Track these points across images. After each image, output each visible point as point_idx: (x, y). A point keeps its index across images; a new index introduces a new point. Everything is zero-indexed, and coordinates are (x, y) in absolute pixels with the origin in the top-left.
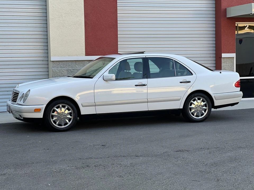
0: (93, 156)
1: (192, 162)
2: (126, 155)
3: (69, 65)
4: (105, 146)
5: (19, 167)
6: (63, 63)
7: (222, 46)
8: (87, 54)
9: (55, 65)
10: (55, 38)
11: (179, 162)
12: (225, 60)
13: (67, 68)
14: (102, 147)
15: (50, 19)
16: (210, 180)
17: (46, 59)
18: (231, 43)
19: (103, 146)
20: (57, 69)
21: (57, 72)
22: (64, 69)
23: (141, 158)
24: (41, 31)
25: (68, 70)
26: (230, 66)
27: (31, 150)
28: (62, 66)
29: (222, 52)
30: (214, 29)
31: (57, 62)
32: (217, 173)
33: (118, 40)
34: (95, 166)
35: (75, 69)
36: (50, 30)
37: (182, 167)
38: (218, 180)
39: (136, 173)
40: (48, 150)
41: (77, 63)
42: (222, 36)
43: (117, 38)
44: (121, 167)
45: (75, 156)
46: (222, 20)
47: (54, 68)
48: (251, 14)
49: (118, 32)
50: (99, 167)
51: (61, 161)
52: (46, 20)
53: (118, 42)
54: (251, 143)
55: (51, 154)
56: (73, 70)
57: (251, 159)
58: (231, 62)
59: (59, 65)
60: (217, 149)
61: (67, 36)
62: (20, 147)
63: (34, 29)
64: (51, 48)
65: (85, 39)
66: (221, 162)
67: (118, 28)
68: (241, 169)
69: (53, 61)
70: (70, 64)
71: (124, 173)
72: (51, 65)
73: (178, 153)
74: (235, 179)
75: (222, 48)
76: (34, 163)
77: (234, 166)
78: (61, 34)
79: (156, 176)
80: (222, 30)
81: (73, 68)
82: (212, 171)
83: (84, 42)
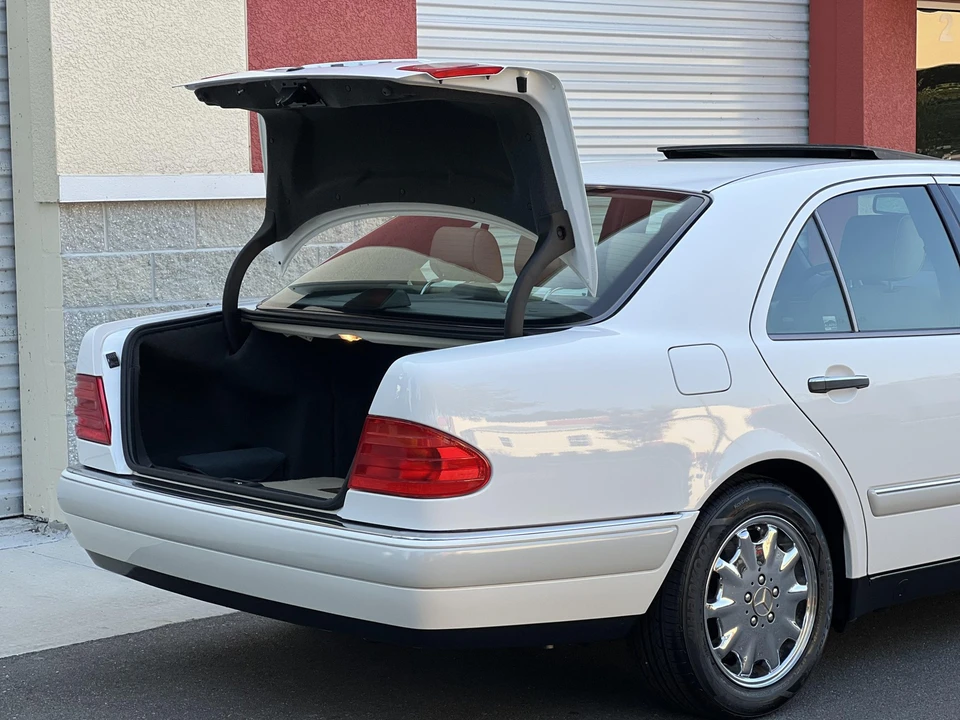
3: (161, 231)
6: (130, 214)
7: (865, 121)
9: (83, 228)
10: (81, 53)
13: (149, 249)
18: (899, 108)
20: (94, 258)
21: (96, 275)
22: (133, 258)
25: (152, 264)
28: (119, 234)
30: (804, 35)
31: (94, 213)
35: (194, 255)
41: (206, 214)
42: (866, 70)
47: (75, 250)
56: (184, 264)
59: (101, 228)
61: (148, 42)
64: (56, 114)
69: (69, 206)
70: (166, 223)
72: (56, 229)
75: (866, 133)
78: (114, 27)
80: (865, 38)
81: (184, 251)
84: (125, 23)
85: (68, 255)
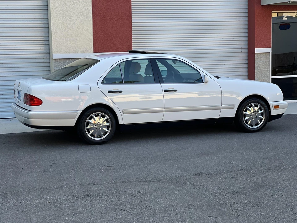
0: (96, 181)
1: (210, 190)
2: (134, 181)
4: (111, 167)
5: (8, 196)
6: (67, 61)
7: (255, 39)
8: (95, 51)
9: (58, 63)
10: (57, 32)
11: (196, 190)
12: (259, 55)
14: (108, 168)
15: (51, 9)
16: (228, 216)
17: (47, 56)
18: (266, 36)
19: (108, 166)
23: (152, 185)
24: (41, 23)
26: (265, 63)
27: (24, 172)
28: (66, 64)
29: (256, 46)
30: (247, 19)
31: (61, 61)
32: (237, 205)
33: (132, 33)
34: (97, 195)
36: (51, 22)
37: (197, 197)
38: (238, 216)
39: (144, 206)
40: (44, 172)
42: (256, 28)
43: (131, 31)
44: (127, 196)
45: (75, 180)
46: (255, 8)
47: (57, 67)
48: (290, 2)
49: (132, 23)
50: (101, 197)
51: (57, 188)
52: (47, 10)
53: (133, 36)
54: (282, 163)
55: (47, 178)
57: (279, 187)
58: (266, 58)
59: (62, 63)
60: (242, 172)
61: (71, 29)
62: (12, 169)
63: (33, 21)
64: (53, 43)
65: (93, 32)
66: (244, 190)
67: (132, 19)
68: (266, 200)
69: (55, 59)
71: (129, 205)
72: (53, 63)
73: (196, 177)
74: (258, 214)
75: (256, 42)
76: (25, 191)
77: (259, 196)
78: (64, 27)
79: (166, 210)
80: (255, 21)
82: (232, 203)
83: (92, 36)
84: (66, 26)
85: (55, 68)
